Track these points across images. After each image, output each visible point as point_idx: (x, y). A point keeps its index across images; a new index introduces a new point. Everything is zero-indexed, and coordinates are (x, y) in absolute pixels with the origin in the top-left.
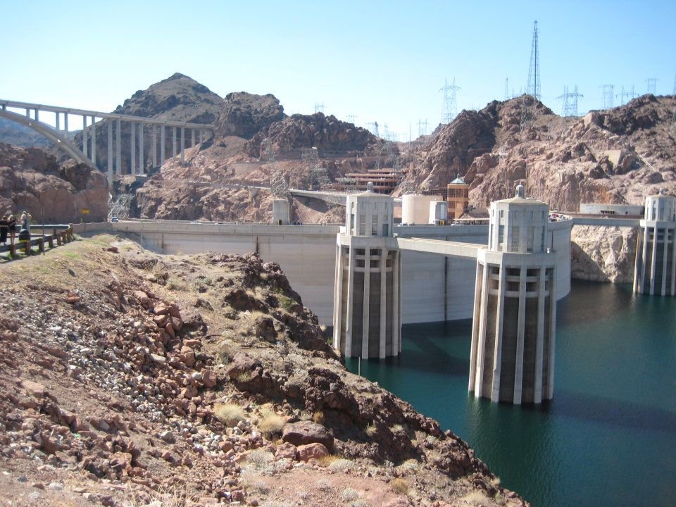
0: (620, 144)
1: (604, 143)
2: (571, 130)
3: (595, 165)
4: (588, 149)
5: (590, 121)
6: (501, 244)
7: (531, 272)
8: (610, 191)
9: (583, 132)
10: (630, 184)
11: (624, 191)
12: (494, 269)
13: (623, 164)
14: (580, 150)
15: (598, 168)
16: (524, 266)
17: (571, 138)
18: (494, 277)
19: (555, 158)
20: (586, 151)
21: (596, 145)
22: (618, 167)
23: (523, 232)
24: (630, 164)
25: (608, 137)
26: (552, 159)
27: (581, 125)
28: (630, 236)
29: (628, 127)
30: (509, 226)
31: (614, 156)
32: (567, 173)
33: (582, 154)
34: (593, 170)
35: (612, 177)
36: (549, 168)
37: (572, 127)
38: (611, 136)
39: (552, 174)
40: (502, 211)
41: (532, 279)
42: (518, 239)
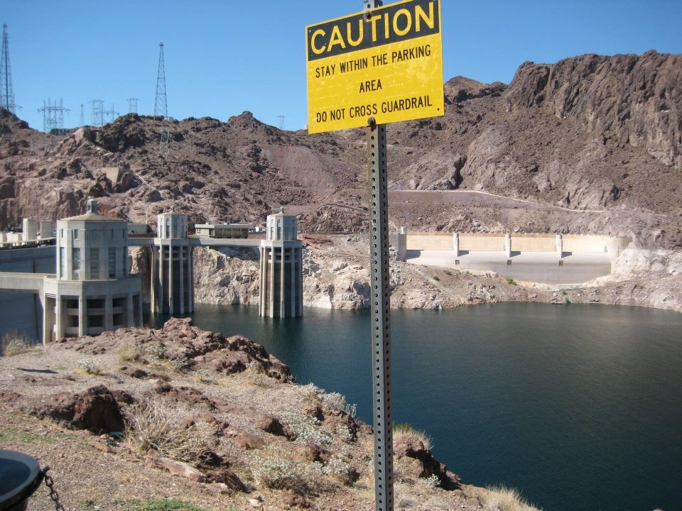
0: (115, 161)
1: (98, 160)
2: (61, 146)
3: (94, 183)
4: (85, 166)
5: (82, 136)
6: (76, 271)
7: (117, 302)
8: (113, 210)
9: (74, 148)
10: (131, 202)
11: (126, 210)
12: (69, 302)
13: (121, 182)
14: (76, 167)
15: (98, 185)
16: (108, 294)
17: (62, 154)
18: (72, 312)
19: (48, 174)
20: (83, 168)
21: (90, 162)
22: (117, 185)
23: (103, 255)
24: (128, 183)
25: (102, 154)
26: (46, 176)
27: (72, 140)
28: (139, 256)
29: (121, 145)
30: (86, 249)
31: (112, 174)
32: (65, 191)
33: (79, 171)
34: (92, 188)
35: (112, 196)
36: (43, 186)
37: (62, 142)
38: (106, 153)
39: (48, 192)
40: (76, 230)
41: (119, 310)
42: (98, 263)
